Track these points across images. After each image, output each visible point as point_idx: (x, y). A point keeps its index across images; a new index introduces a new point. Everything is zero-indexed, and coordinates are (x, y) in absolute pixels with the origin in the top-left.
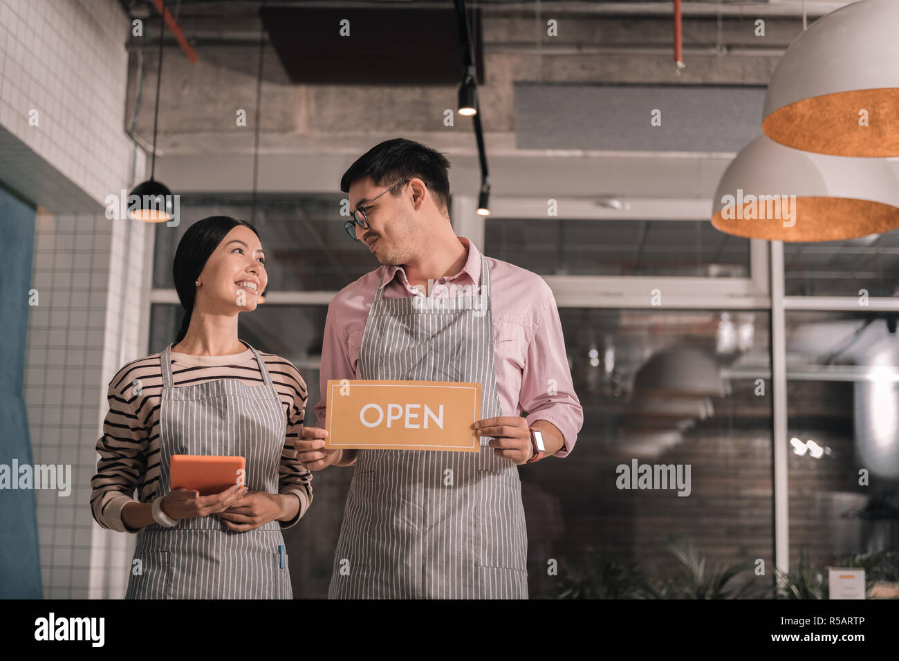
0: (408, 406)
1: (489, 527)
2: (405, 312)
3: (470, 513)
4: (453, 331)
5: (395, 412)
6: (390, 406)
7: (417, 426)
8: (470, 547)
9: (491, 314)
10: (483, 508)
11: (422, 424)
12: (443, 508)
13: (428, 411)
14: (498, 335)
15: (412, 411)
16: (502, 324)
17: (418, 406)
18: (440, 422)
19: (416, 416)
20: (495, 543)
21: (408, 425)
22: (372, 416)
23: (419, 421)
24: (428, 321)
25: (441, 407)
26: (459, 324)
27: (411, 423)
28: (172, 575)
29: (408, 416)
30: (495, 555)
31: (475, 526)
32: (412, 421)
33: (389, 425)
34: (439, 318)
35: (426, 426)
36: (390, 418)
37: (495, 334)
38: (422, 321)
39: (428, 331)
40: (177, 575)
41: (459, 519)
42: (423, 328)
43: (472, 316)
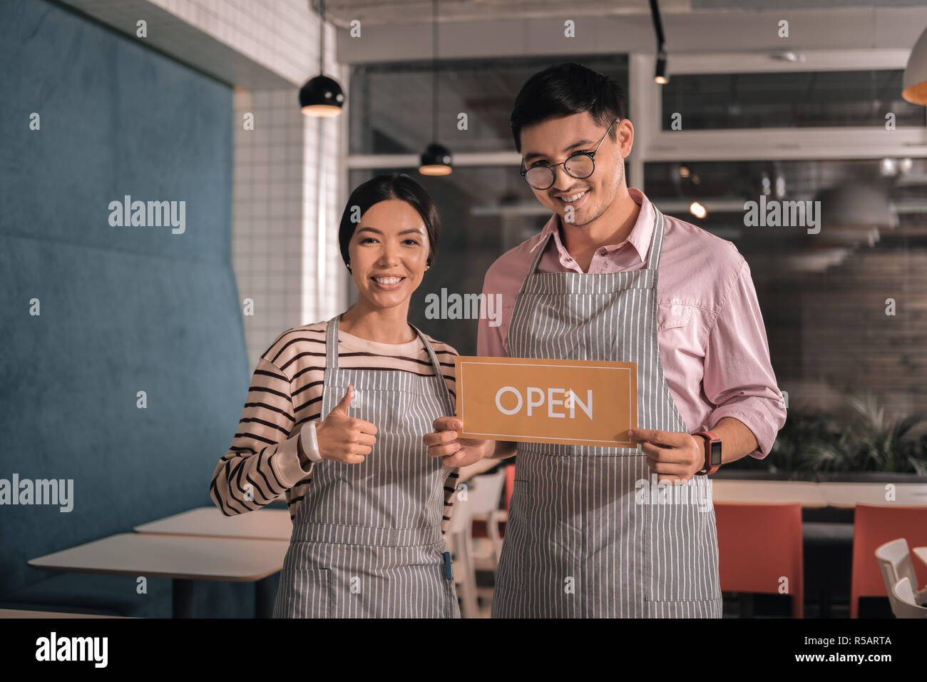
0: (551, 391)
1: (662, 552)
3: (638, 537)
4: (608, 317)
5: (536, 397)
6: (530, 390)
7: (563, 416)
8: (638, 578)
9: (656, 294)
10: (655, 530)
11: (567, 412)
12: (605, 531)
13: (572, 397)
14: (664, 321)
15: (556, 396)
16: (670, 308)
17: (562, 391)
18: (589, 411)
19: (560, 402)
21: (551, 414)
22: (509, 401)
23: (565, 409)
24: (580, 302)
25: (590, 393)
26: (616, 309)
27: (555, 411)
28: (335, 596)
29: (551, 402)
30: (668, 587)
31: (644, 553)
32: (557, 409)
33: (530, 413)
34: (594, 299)
35: (572, 416)
36: (530, 404)
37: (661, 319)
38: (573, 302)
39: (580, 315)
40: (341, 596)
41: (625, 545)
42: (573, 311)
43: (633, 295)
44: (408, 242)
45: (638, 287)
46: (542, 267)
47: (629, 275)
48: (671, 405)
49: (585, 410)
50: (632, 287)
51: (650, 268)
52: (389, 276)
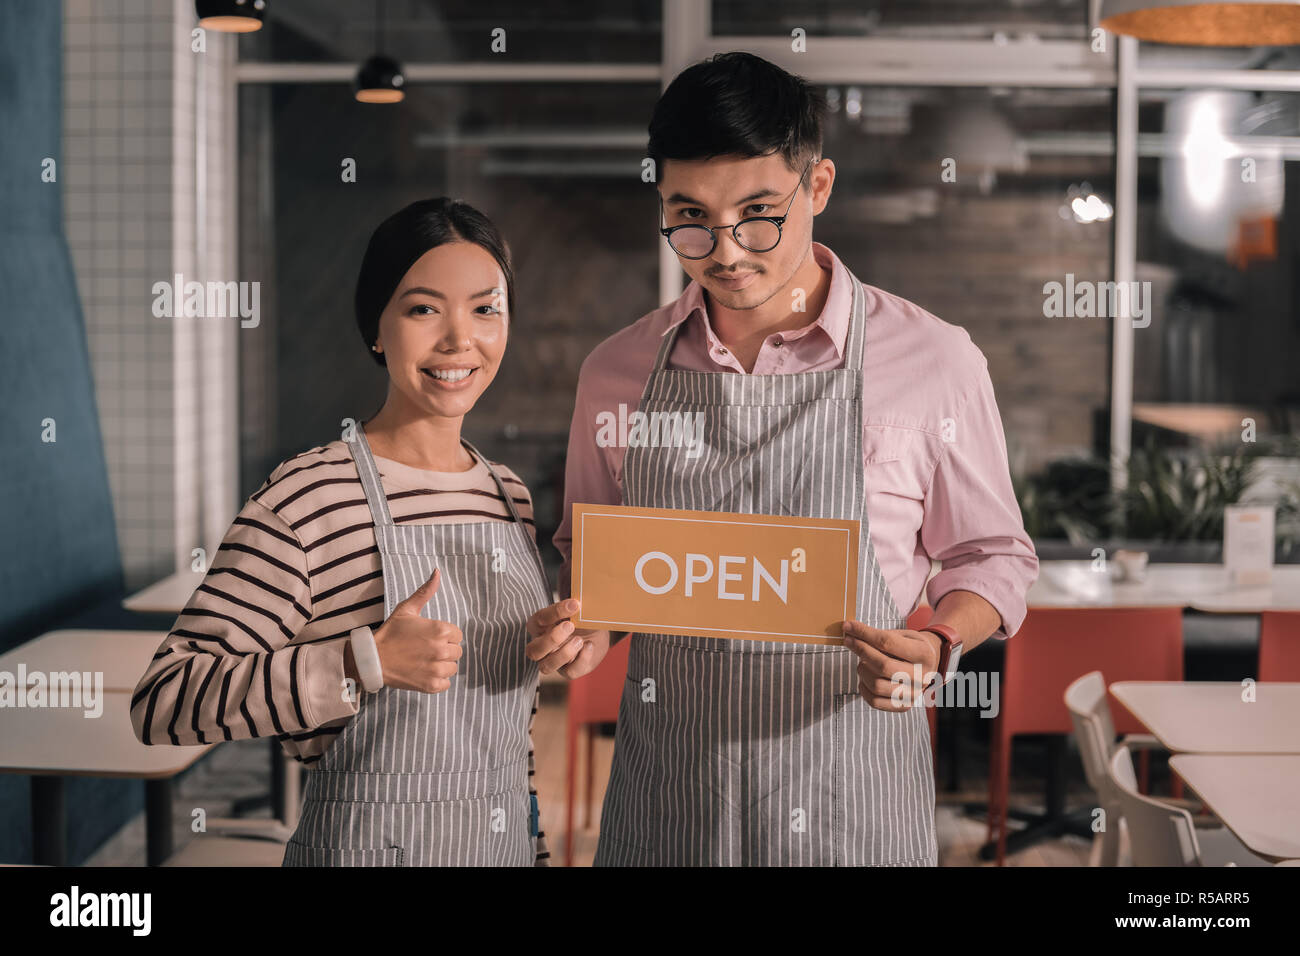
0: (724, 560)
1: (859, 794)
2: (704, 398)
3: (826, 774)
4: (788, 442)
5: (700, 569)
6: (691, 558)
7: (741, 597)
8: (826, 835)
9: (860, 407)
11: (748, 592)
12: (775, 766)
13: (759, 569)
14: (874, 451)
15: (731, 568)
16: (882, 431)
17: (742, 560)
18: (781, 591)
19: (738, 577)
20: (869, 823)
21: (722, 594)
22: (657, 573)
23: (744, 586)
24: (744, 419)
25: (784, 564)
26: (800, 428)
27: (728, 590)
29: (724, 577)
30: (868, 844)
31: (834, 797)
32: (731, 587)
33: (689, 592)
34: (764, 414)
35: (756, 597)
36: (691, 579)
37: (869, 448)
38: (733, 418)
39: (744, 439)
41: (806, 786)
42: (734, 433)
43: (826, 411)
44: (482, 310)
45: (834, 397)
46: (675, 360)
47: (818, 378)
48: (877, 576)
49: (775, 590)
50: (823, 397)
51: (849, 367)
52: (456, 367)
